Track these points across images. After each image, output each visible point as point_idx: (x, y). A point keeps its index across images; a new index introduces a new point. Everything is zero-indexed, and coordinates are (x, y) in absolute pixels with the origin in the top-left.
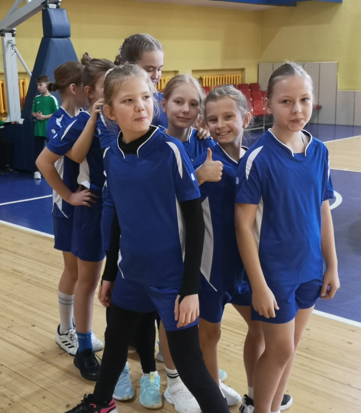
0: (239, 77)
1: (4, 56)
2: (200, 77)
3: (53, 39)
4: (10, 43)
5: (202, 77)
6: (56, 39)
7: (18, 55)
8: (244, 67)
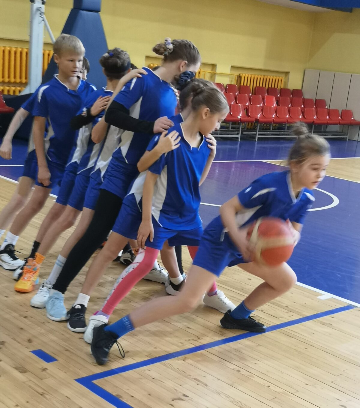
0: (281, 81)
1: (31, 23)
2: (239, 75)
3: (82, 11)
4: (39, 10)
5: (241, 75)
6: (85, 12)
7: (45, 25)
8: (289, 71)
